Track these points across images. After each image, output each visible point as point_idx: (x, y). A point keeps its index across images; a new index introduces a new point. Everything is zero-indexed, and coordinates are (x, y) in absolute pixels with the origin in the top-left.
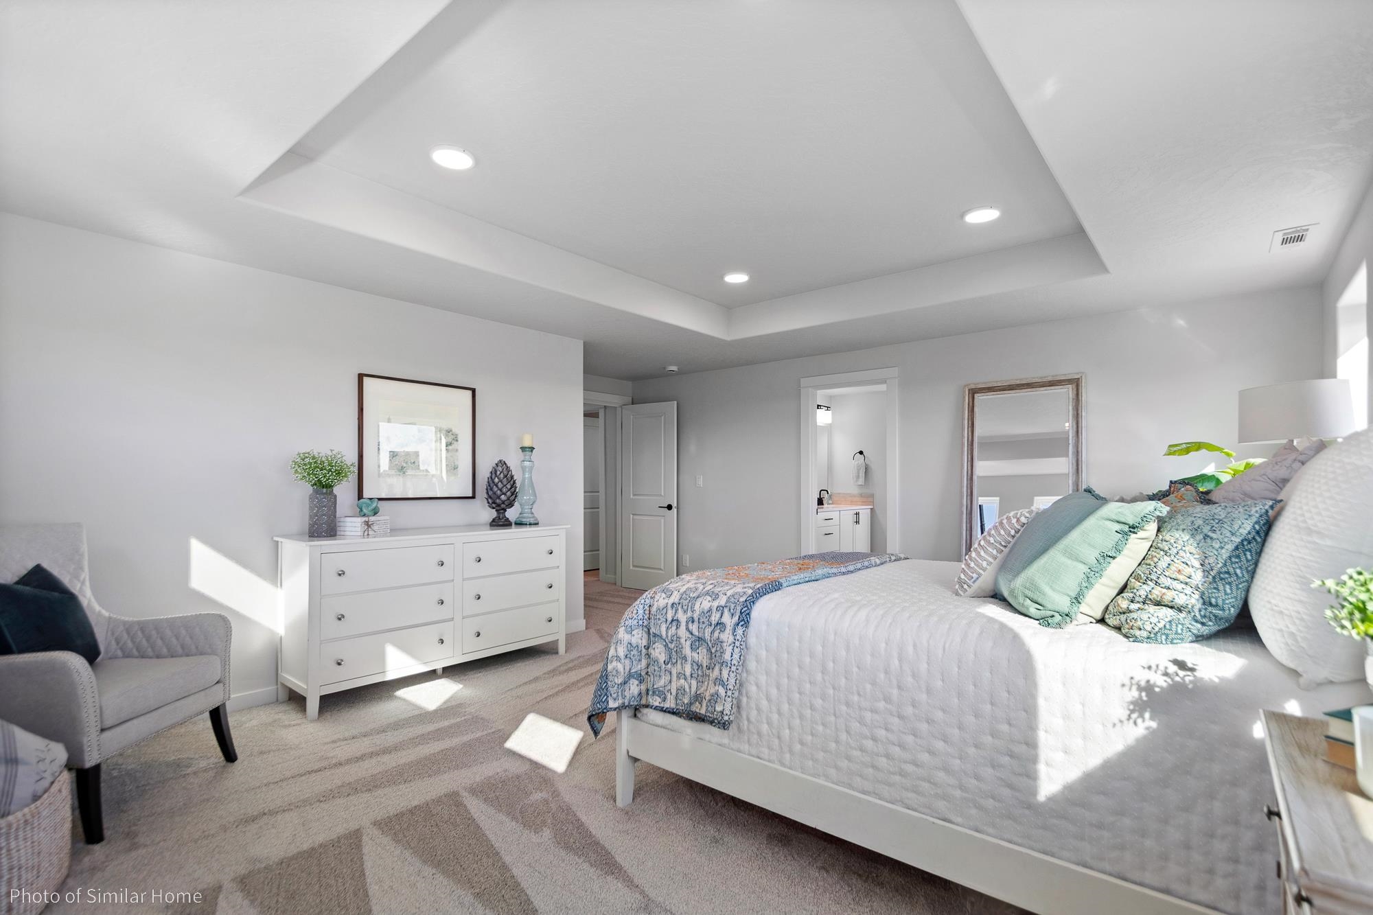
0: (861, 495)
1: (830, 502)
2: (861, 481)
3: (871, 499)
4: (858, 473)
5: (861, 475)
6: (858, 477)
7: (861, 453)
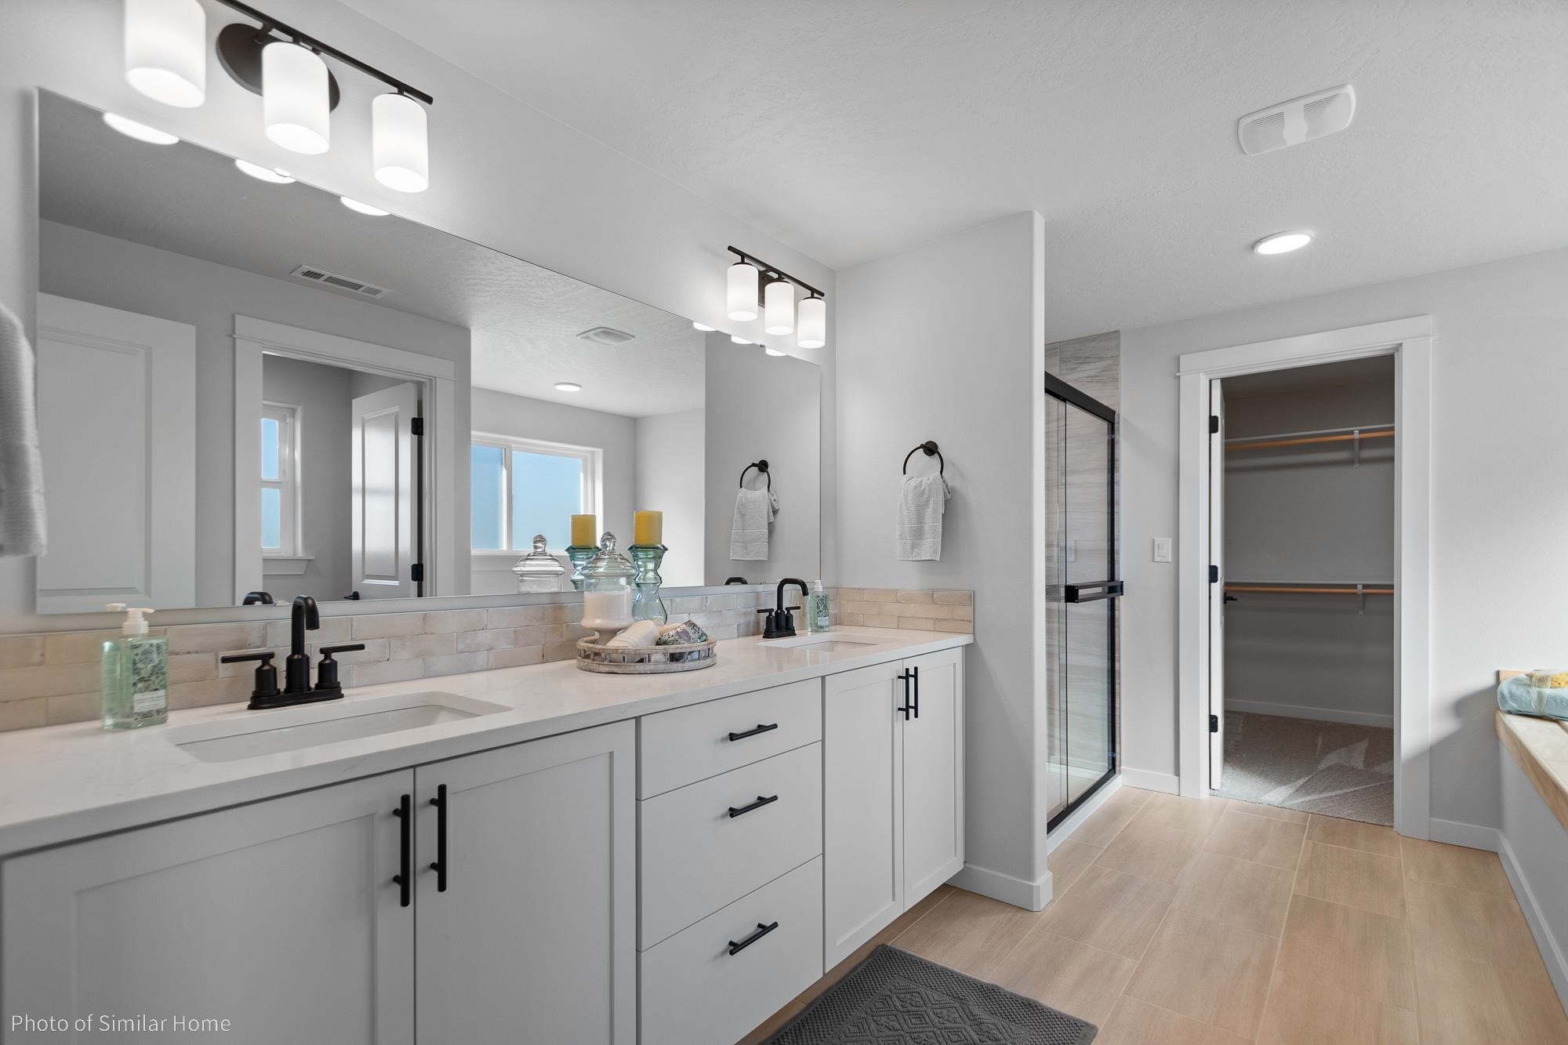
0: (931, 596)
1: (823, 621)
2: (930, 548)
3: (964, 612)
4: (920, 519)
5: (927, 527)
6: (918, 533)
7: (930, 449)
